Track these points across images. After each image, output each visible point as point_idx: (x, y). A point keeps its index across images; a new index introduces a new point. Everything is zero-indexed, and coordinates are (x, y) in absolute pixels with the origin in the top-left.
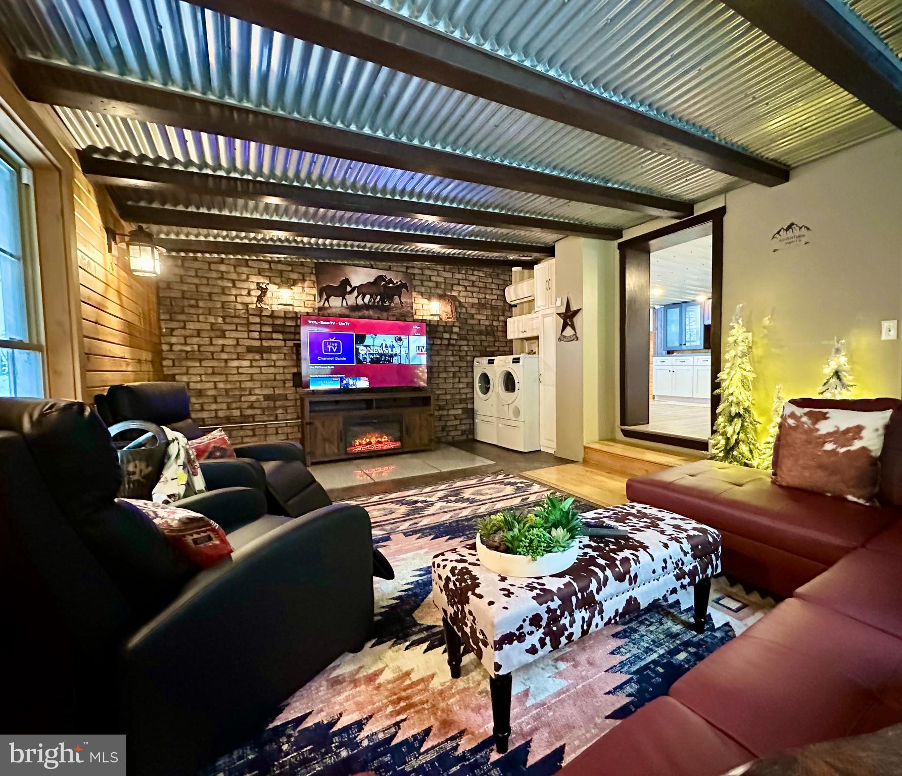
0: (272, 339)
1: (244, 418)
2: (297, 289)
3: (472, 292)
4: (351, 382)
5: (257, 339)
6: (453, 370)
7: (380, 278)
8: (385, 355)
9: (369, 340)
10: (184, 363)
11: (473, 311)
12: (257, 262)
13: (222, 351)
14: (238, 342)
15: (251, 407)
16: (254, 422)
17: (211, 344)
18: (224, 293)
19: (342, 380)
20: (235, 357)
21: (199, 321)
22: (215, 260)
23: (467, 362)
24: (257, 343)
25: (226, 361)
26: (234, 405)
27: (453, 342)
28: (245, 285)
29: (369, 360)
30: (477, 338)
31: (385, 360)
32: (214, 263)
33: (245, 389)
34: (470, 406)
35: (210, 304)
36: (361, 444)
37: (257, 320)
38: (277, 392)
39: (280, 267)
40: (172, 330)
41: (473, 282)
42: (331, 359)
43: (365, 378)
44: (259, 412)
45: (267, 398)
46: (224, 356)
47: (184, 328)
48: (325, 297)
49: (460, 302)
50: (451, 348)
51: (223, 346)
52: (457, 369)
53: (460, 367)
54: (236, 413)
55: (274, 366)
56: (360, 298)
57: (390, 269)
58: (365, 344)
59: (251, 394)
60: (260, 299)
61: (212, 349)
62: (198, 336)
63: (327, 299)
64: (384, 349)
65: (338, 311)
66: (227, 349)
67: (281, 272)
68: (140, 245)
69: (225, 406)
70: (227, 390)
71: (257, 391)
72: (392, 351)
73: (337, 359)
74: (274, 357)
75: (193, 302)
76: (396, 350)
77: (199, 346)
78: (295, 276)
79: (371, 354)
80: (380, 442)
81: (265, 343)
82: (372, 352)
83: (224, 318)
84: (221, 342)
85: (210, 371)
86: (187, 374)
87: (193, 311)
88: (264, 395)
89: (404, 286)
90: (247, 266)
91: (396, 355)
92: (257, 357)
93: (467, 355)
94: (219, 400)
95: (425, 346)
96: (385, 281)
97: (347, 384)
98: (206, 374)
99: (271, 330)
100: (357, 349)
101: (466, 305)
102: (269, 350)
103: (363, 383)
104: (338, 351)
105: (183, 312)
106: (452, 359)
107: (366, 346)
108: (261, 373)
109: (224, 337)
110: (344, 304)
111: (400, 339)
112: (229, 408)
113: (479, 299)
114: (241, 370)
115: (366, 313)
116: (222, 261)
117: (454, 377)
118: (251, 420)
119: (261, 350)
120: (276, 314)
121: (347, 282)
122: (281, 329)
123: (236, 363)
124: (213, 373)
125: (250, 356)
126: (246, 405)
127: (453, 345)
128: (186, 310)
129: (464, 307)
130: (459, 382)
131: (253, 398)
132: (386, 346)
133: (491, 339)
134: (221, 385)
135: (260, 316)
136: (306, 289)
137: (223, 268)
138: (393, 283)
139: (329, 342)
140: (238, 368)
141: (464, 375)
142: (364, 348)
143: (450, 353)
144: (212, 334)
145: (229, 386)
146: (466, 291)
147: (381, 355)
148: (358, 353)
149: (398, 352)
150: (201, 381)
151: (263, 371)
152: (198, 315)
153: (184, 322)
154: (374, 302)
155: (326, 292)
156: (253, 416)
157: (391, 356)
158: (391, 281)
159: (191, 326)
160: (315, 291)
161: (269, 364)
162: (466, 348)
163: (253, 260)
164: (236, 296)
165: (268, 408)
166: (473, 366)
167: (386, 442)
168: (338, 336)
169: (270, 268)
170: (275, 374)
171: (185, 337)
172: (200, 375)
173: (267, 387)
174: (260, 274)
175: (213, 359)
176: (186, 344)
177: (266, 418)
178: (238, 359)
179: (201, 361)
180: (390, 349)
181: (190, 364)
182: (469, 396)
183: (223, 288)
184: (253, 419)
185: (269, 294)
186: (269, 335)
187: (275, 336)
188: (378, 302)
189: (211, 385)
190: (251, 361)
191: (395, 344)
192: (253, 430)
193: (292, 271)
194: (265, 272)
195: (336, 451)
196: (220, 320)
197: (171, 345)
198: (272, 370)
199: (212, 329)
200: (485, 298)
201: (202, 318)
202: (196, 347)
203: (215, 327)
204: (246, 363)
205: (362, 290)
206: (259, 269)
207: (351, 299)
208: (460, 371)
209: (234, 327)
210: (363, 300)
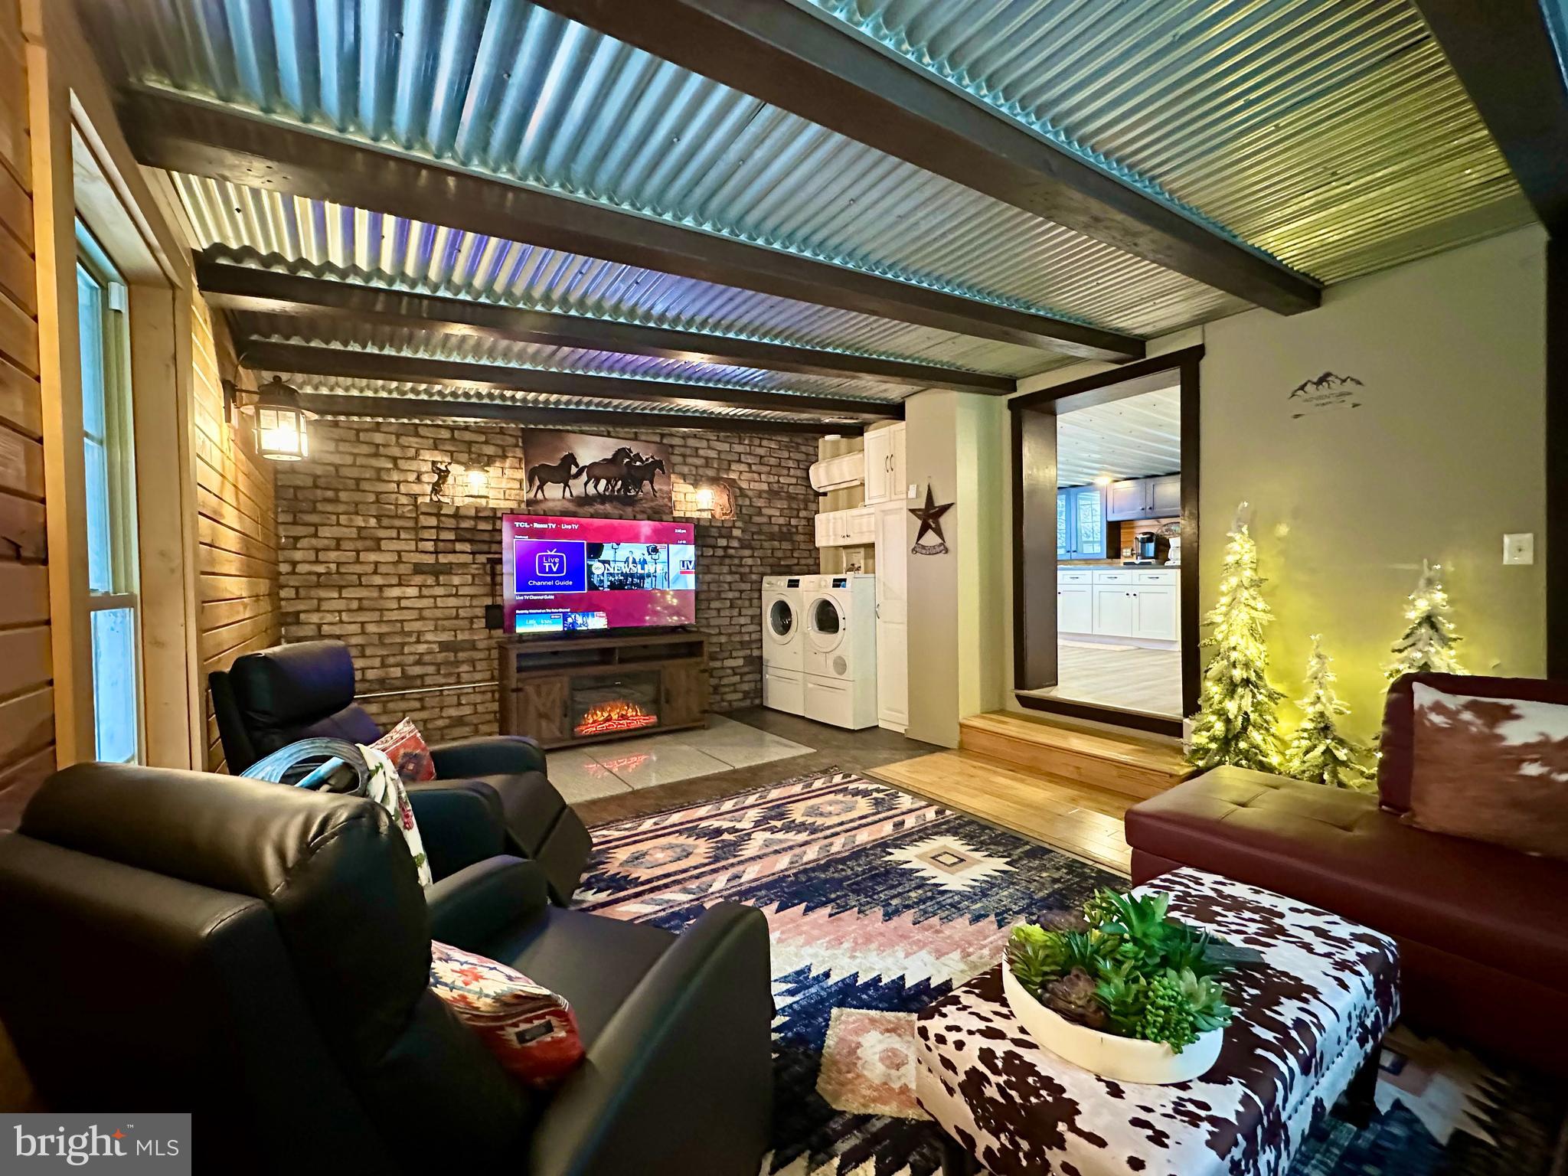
0: (455, 552)
1: (408, 681)
2: (494, 471)
3: (760, 474)
4: (580, 619)
5: (431, 553)
6: (731, 595)
7: (621, 453)
8: (632, 576)
9: (607, 553)
10: (314, 593)
11: (760, 503)
12: (435, 429)
13: (375, 572)
14: (400, 556)
15: (419, 662)
16: (423, 686)
17: (357, 561)
18: (380, 480)
19: (565, 617)
20: (395, 581)
21: (338, 524)
22: (366, 426)
23: (752, 583)
24: (430, 559)
25: (381, 588)
26: (391, 660)
27: (731, 552)
28: (414, 465)
29: (607, 583)
30: (766, 544)
31: (632, 584)
32: (367, 430)
33: (410, 634)
34: (756, 653)
35: (357, 497)
36: (595, 721)
37: (433, 521)
38: (460, 637)
39: (468, 436)
40: (297, 539)
41: (761, 457)
42: (549, 583)
43: (602, 614)
44: (431, 669)
45: (445, 646)
46: (378, 580)
47: (316, 535)
48: (537, 483)
49: (741, 489)
50: (727, 561)
51: (376, 563)
52: (737, 595)
53: (741, 592)
54: (396, 672)
55: (456, 595)
56: (591, 484)
57: (636, 438)
58: (601, 558)
59: (418, 642)
60: (436, 488)
61: (358, 569)
62: (338, 548)
63: (541, 487)
64: (631, 566)
65: (559, 506)
66: (382, 569)
67: (470, 443)
68: (278, 410)
69: (377, 662)
70: (381, 635)
71: (430, 637)
72: (643, 569)
73: (558, 583)
74: (456, 580)
75: (330, 494)
76: (650, 568)
77: (338, 564)
78: (490, 450)
79: (611, 574)
80: (623, 717)
81: (443, 559)
82: (612, 571)
83: (378, 518)
84: (373, 557)
85: (355, 605)
86: (318, 610)
87: (329, 508)
88: (440, 643)
89: (658, 464)
90: (417, 435)
91: (649, 576)
92: (430, 581)
93: (751, 572)
94: (368, 652)
95: (693, 559)
96: (628, 456)
97: (574, 623)
98: (349, 610)
99: (453, 538)
100: (589, 566)
101: (750, 493)
102: (448, 569)
103: (597, 622)
104: (560, 570)
105: (314, 511)
106: (729, 578)
107: (604, 562)
108: (436, 607)
109: (379, 549)
110: (567, 494)
111: (655, 550)
112: (383, 665)
113: (769, 483)
114: (404, 603)
115: (599, 507)
116: (377, 427)
117: (732, 607)
118: (418, 682)
119: (437, 571)
120: (462, 512)
121: (571, 459)
122: (468, 536)
123: (396, 592)
124: (360, 609)
125: (418, 579)
126: (411, 659)
127: (731, 557)
128: (320, 507)
129: (747, 496)
130: (740, 615)
131: (422, 648)
132: (634, 562)
133: (786, 545)
134: (371, 628)
135: (438, 515)
136: (506, 471)
137: (378, 438)
138: (641, 460)
139: (547, 556)
140: (399, 599)
141: (747, 603)
142: (601, 565)
143: (725, 569)
144: (360, 545)
145: (384, 629)
146: (751, 471)
147: (626, 576)
148: (590, 573)
149: (652, 571)
150: (341, 622)
151: (439, 604)
152: (338, 514)
153: (316, 526)
154: (613, 490)
155: (539, 475)
156: (422, 677)
157: (642, 577)
158: (638, 457)
159: (324, 532)
160: (521, 474)
161: (447, 593)
162: (750, 561)
163: (427, 425)
164: (398, 483)
165: (447, 663)
166: (760, 591)
167: (637, 718)
168: (561, 547)
169: (453, 438)
170: (458, 608)
171: (317, 551)
172: (340, 612)
173: (444, 630)
174: (436, 448)
175: (360, 585)
176: (317, 562)
177: (443, 681)
178: (400, 585)
179: (341, 588)
180: (639, 566)
181: (323, 594)
182: (754, 636)
183: (379, 470)
184: (423, 681)
185: (450, 479)
186: (449, 546)
187: (459, 546)
188: (619, 490)
189: (355, 628)
190: (420, 587)
191: (648, 558)
192: (421, 700)
193: (486, 442)
194: (444, 444)
195: (558, 734)
196: (373, 522)
197: (294, 564)
198: (452, 602)
199: (360, 538)
200: (779, 482)
201: (343, 519)
202: (333, 567)
203: (364, 533)
204: (412, 591)
205: (594, 471)
206: (435, 439)
207: (578, 487)
208: (741, 598)
209: (394, 534)
210: (596, 487)
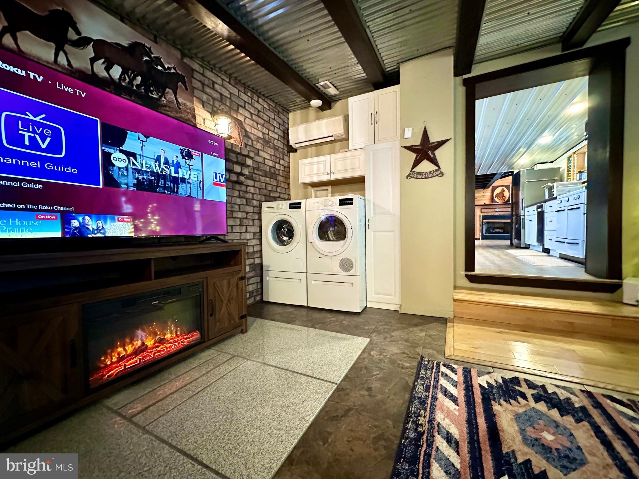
3: (258, 124)
6: (240, 215)
11: (259, 146)
19: (66, 219)
23: (254, 207)
27: (242, 178)
30: (262, 179)
34: (257, 261)
36: (122, 356)
49: (246, 131)
50: (237, 187)
52: (244, 215)
56: (101, 63)
57: (156, 40)
58: (124, 148)
80: (162, 341)
82: (138, 167)
95: (224, 173)
96: (149, 56)
100: (107, 156)
101: (252, 136)
104: (54, 147)
107: (128, 154)
110: (63, 60)
111: (189, 156)
113: (263, 133)
121: (69, 20)
129: (250, 138)
130: (246, 232)
133: (274, 182)
138: (162, 65)
141: (251, 223)
146: (252, 119)
149: (187, 177)
158: (158, 61)
162: (252, 190)
166: (260, 213)
182: (257, 248)
200: (268, 134)
205: (103, 51)
207: (80, 59)
208: (246, 218)
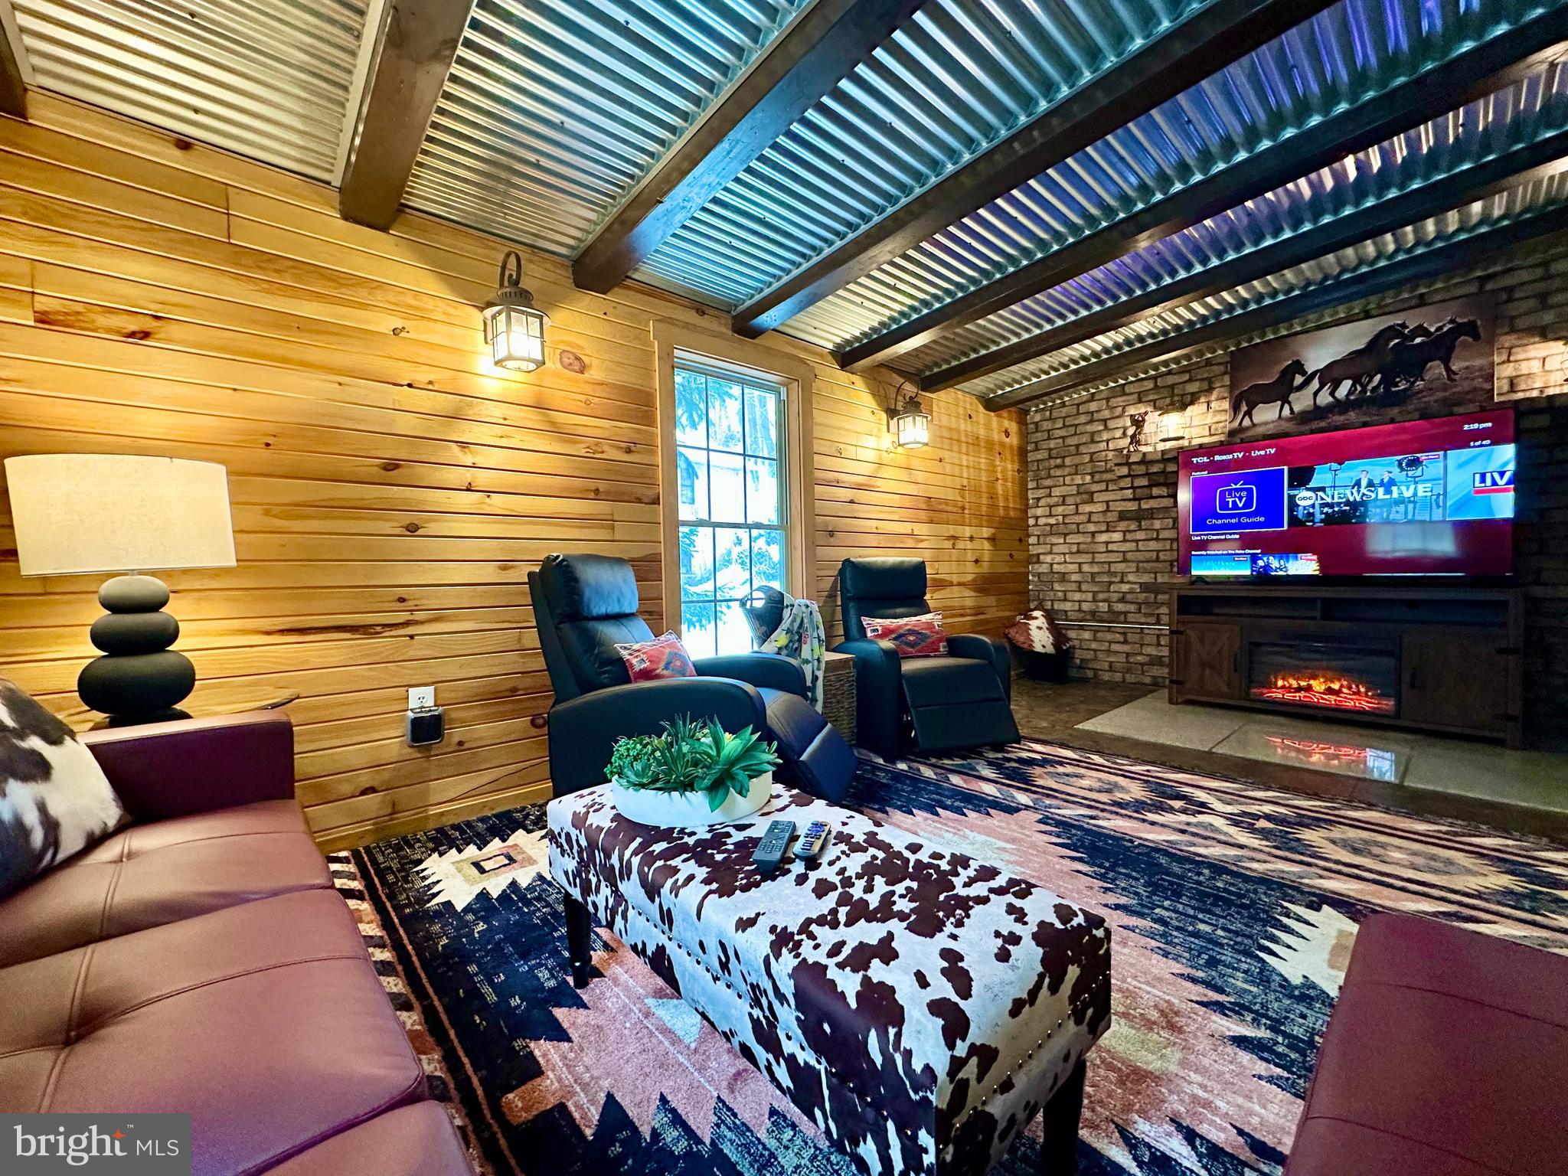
0: (1152, 497)
1: (1114, 616)
2: (1196, 411)
4: (1274, 563)
5: (1132, 500)
7: (1386, 334)
9: (1322, 476)
10: (1048, 539)
12: (1139, 383)
13: (1089, 521)
14: (1108, 506)
15: (1122, 600)
16: (1126, 622)
17: (1077, 513)
18: (1093, 441)
19: (1254, 558)
20: (1104, 528)
21: (1064, 485)
22: (1084, 399)
24: (1132, 506)
25: (1093, 534)
26: (1101, 596)
28: (1120, 423)
29: (1319, 517)
32: (1084, 403)
33: (1115, 574)
35: (1077, 460)
36: (1284, 688)
37: (1124, 471)
38: (1160, 580)
39: (1170, 380)
40: (1038, 499)
42: (1233, 521)
43: (1309, 556)
44: (1132, 608)
45: (1145, 587)
46: (1092, 528)
47: (1050, 495)
48: (1244, 408)
51: (1090, 513)
54: (1103, 607)
55: (1157, 539)
56: (1326, 390)
58: (1311, 485)
59: (1122, 582)
60: (1135, 440)
61: (1077, 519)
62: (1064, 504)
63: (1249, 413)
65: (1271, 429)
66: (1094, 518)
67: (1172, 387)
69: (1090, 596)
70: (1092, 574)
71: (1131, 578)
73: (1244, 520)
74: (1157, 524)
75: (1059, 461)
77: (1064, 516)
78: (1193, 387)
80: (1330, 691)
81: (1145, 505)
83: (1092, 474)
84: (1087, 508)
85: (1074, 549)
86: (1050, 553)
87: (1058, 472)
88: (1141, 584)
90: (1124, 394)
92: (1133, 526)
94: (1084, 587)
95: (1511, 470)
97: (1267, 566)
98: (1071, 553)
99: (1146, 483)
100: (1292, 498)
102: (1151, 514)
103: (1305, 566)
104: (1249, 504)
105: (1049, 477)
108: (1138, 551)
109: (1091, 501)
110: (1286, 412)
112: (1094, 600)
114: (1111, 547)
116: (1092, 398)
118: (1122, 618)
119: (1139, 516)
120: (1149, 458)
121: (1298, 367)
122: (1162, 480)
123: (1104, 537)
124: (1078, 552)
125: (1123, 525)
126: (1115, 597)
128: (1052, 472)
131: (1125, 588)
134: (1086, 568)
135: (1128, 464)
137: (1093, 406)
138: (1425, 332)
139: (1230, 491)
140: (1107, 543)
144: (1078, 499)
145: (1096, 569)
148: (1293, 505)
150: (1065, 562)
151: (1141, 548)
152: (1064, 476)
153: (1050, 488)
154: (1364, 390)
156: (1126, 613)
159: (1056, 492)
161: (1148, 537)
163: (1132, 382)
164: (1107, 441)
165: (1147, 603)
168: (1248, 479)
169: (1156, 387)
170: (1158, 552)
171: (1051, 507)
172: (1064, 554)
173: (1145, 571)
174: (1140, 401)
175: (1078, 532)
176: (1050, 515)
177: (1143, 620)
178: (1107, 531)
179: (1065, 535)
181: (1055, 540)
183: (1093, 434)
184: (1126, 618)
185: (1148, 428)
186: (1146, 491)
187: (1155, 491)
189: (1074, 568)
190: (1124, 532)
192: (1124, 634)
194: (1147, 395)
196: (1088, 478)
197: (1037, 518)
198: (1153, 545)
199: (1079, 493)
201: (1068, 480)
202: (1060, 518)
203: (1082, 489)
204: (1117, 536)
205: (1330, 376)
206: (1139, 393)
207: (1302, 401)
209: (1103, 486)
